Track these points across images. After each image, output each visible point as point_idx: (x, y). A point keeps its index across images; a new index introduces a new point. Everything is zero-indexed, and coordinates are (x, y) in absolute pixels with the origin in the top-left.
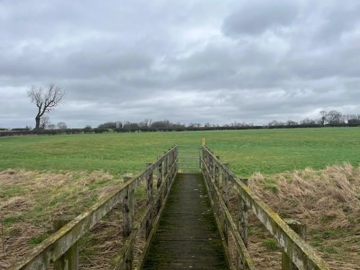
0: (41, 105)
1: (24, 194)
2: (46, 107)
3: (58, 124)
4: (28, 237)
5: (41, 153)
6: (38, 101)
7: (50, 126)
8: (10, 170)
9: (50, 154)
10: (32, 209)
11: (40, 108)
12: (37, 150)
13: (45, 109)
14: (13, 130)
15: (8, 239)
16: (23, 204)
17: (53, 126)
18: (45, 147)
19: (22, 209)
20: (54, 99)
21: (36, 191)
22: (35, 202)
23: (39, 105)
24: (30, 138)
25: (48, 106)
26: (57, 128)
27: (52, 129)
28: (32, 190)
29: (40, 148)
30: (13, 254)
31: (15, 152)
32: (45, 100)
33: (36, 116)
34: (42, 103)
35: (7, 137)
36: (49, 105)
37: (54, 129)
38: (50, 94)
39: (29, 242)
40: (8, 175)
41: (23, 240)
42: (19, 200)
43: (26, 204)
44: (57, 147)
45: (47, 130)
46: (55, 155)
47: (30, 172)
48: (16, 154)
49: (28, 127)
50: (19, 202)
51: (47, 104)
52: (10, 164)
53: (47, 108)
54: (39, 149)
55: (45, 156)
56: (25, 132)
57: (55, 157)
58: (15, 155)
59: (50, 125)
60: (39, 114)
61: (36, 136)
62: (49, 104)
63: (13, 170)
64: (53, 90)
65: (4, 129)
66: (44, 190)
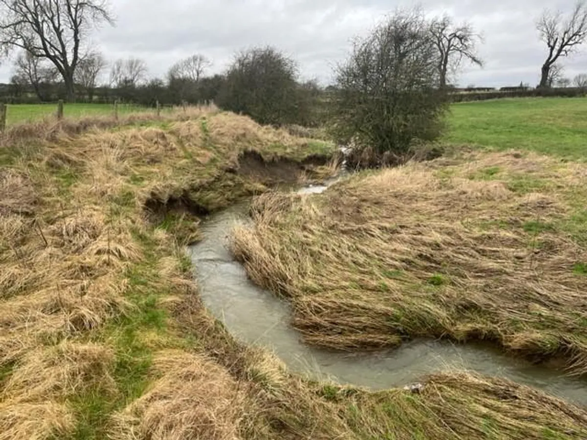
0: (555, 43)
1: (546, 190)
2: (562, 46)
3: (576, 77)
4: (570, 259)
5: (554, 128)
6: (550, 37)
7: (560, 82)
8: (512, 151)
9: (568, 130)
10: (566, 216)
11: (552, 48)
12: (548, 122)
13: (560, 51)
14: (502, 89)
15: (536, 253)
16: (549, 205)
17: (567, 81)
18: (560, 117)
19: (550, 213)
20: (580, 29)
21: (567, 189)
22: (568, 207)
23: (552, 44)
24: (529, 103)
25: (566, 44)
26: (573, 85)
27: (563, 87)
28: (559, 187)
29: (551, 118)
30: (546, 276)
31: (511, 124)
32: (563, 34)
33: (544, 63)
34: (557, 39)
35: (496, 99)
36: (568, 41)
37: (567, 86)
38: (573, 22)
39: (572, 266)
40: (511, 158)
41: (561, 262)
42: (544, 198)
43: (556, 208)
44: (582, 119)
45: (556, 89)
46: (579, 132)
47: (546, 157)
48: (512, 127)
49: (523, 84)
50: (543, 202)
51: (566, 40)
52: (508, 142)
53: (564, 49)
54: (549, 120)
55: (561, 134)
56: (520, 92)
57: (577, 136)
58: (511, 130)
59: (562, 79)
60: (549, 59)
61: (540, 100)
62: (570, 39)
63: (519, 152)
64: (581, 11)
65: (488, 89)
66: (580, 190)
